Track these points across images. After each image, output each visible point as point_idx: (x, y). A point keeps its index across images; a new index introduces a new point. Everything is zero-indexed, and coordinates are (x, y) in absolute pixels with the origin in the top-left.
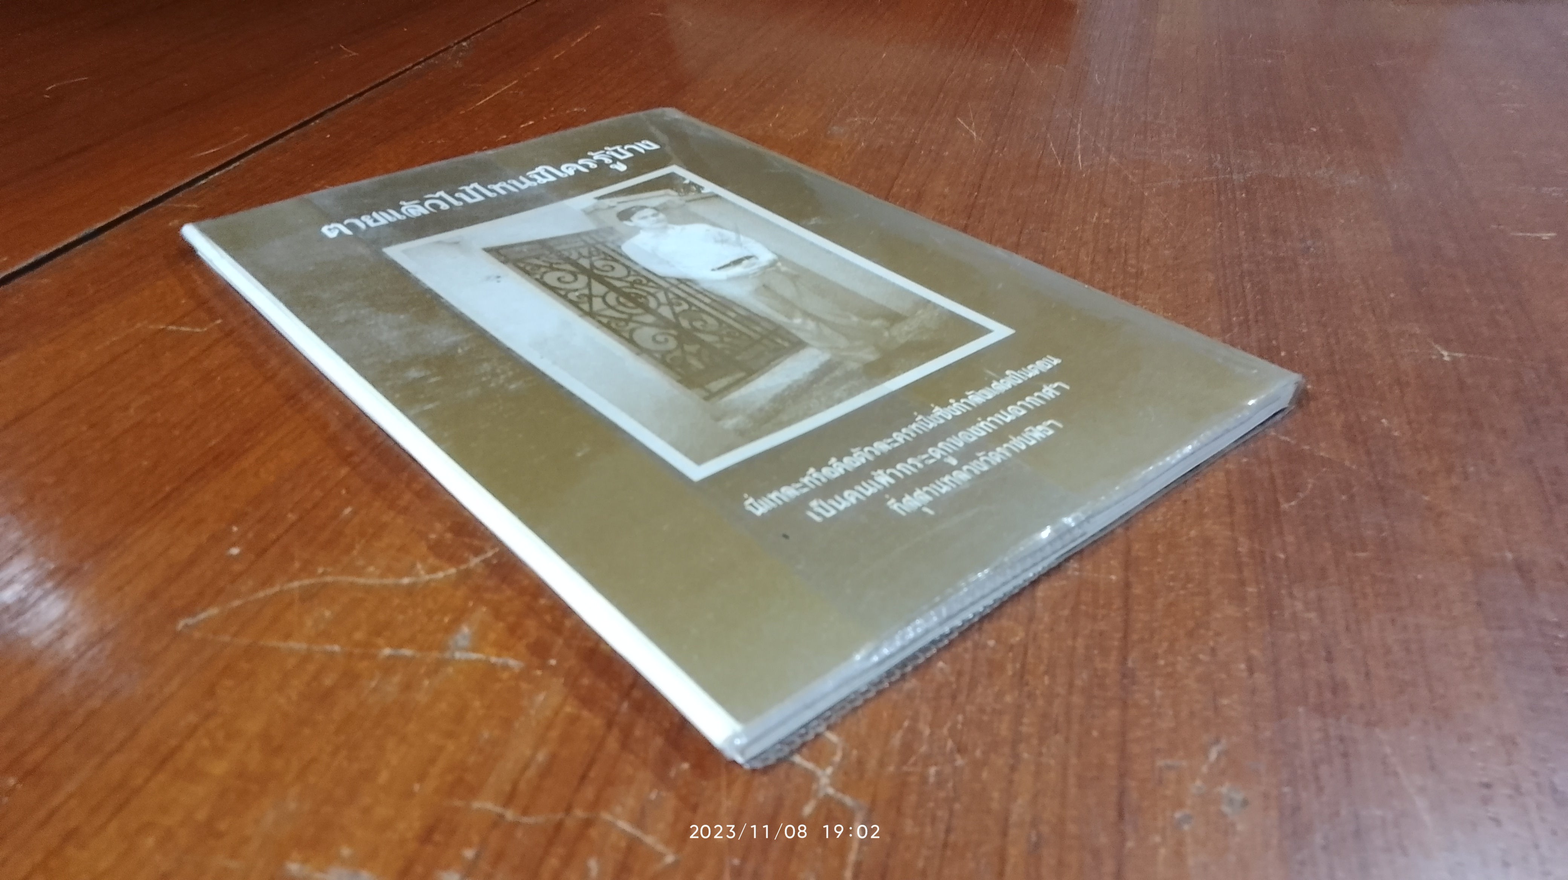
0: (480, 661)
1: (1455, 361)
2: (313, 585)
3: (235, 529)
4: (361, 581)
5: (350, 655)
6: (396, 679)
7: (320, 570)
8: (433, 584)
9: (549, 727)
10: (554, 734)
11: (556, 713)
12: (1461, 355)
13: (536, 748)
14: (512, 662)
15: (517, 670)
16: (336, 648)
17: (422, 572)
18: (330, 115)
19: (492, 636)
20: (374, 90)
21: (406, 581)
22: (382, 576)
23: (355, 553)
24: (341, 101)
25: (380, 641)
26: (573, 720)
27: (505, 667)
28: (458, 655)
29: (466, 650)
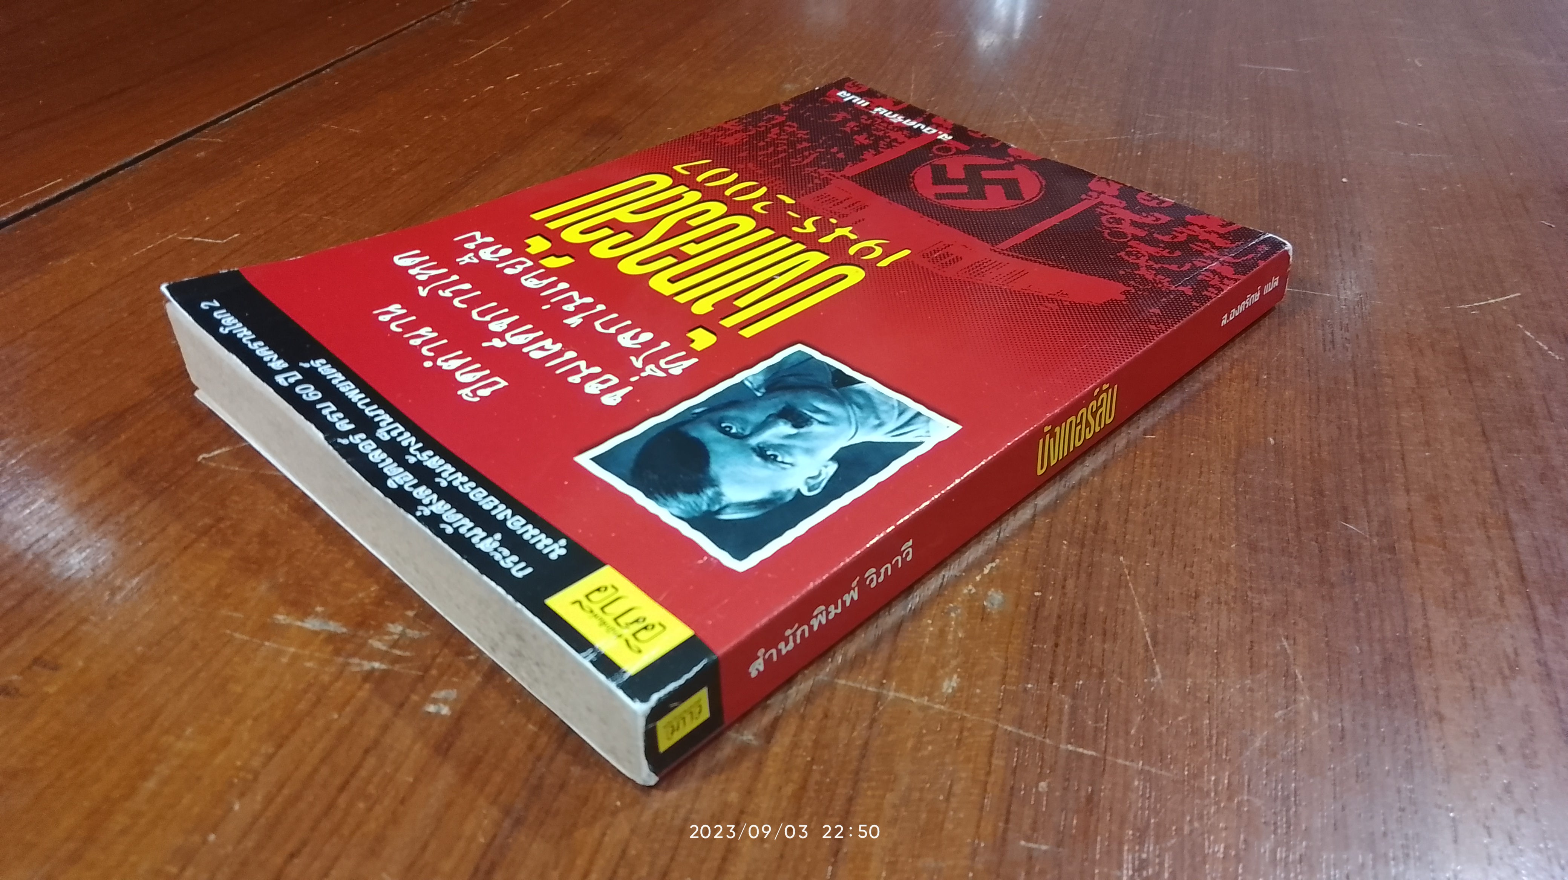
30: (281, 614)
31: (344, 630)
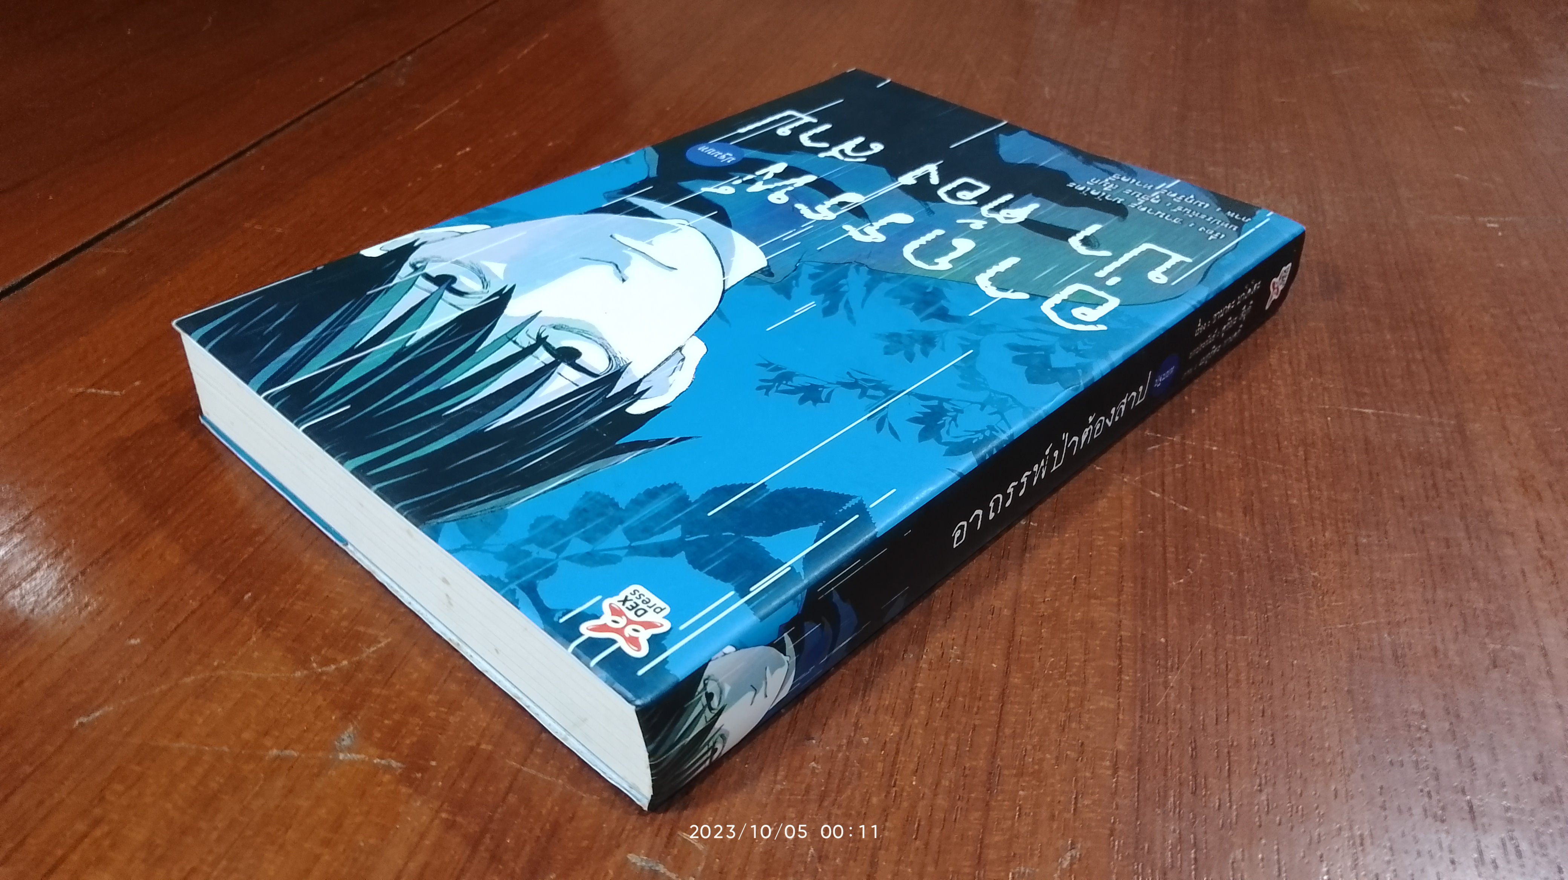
0: (363, 761)
2: (207, 679)
4: (254, 675)
5: (238, 757)
6: (280, 783)
7: (215, 663)
8: (324, 678)
9: (424, 834)
10: (428, 842)
11: (432, 820)
13: (409, 858)
15: (398, 773)
16: (226, 749)
17: (315, 665)
18: (267, 144)
19: (378, 735)
20: (313, 114)
21: (298, 674)
22: (275, 669)
23: (251, 644)
24: (279, 126)
25: (268, 742)
26: (448, 826)
27: (388, 769)
28: (341, 756)
29: (349, 749)
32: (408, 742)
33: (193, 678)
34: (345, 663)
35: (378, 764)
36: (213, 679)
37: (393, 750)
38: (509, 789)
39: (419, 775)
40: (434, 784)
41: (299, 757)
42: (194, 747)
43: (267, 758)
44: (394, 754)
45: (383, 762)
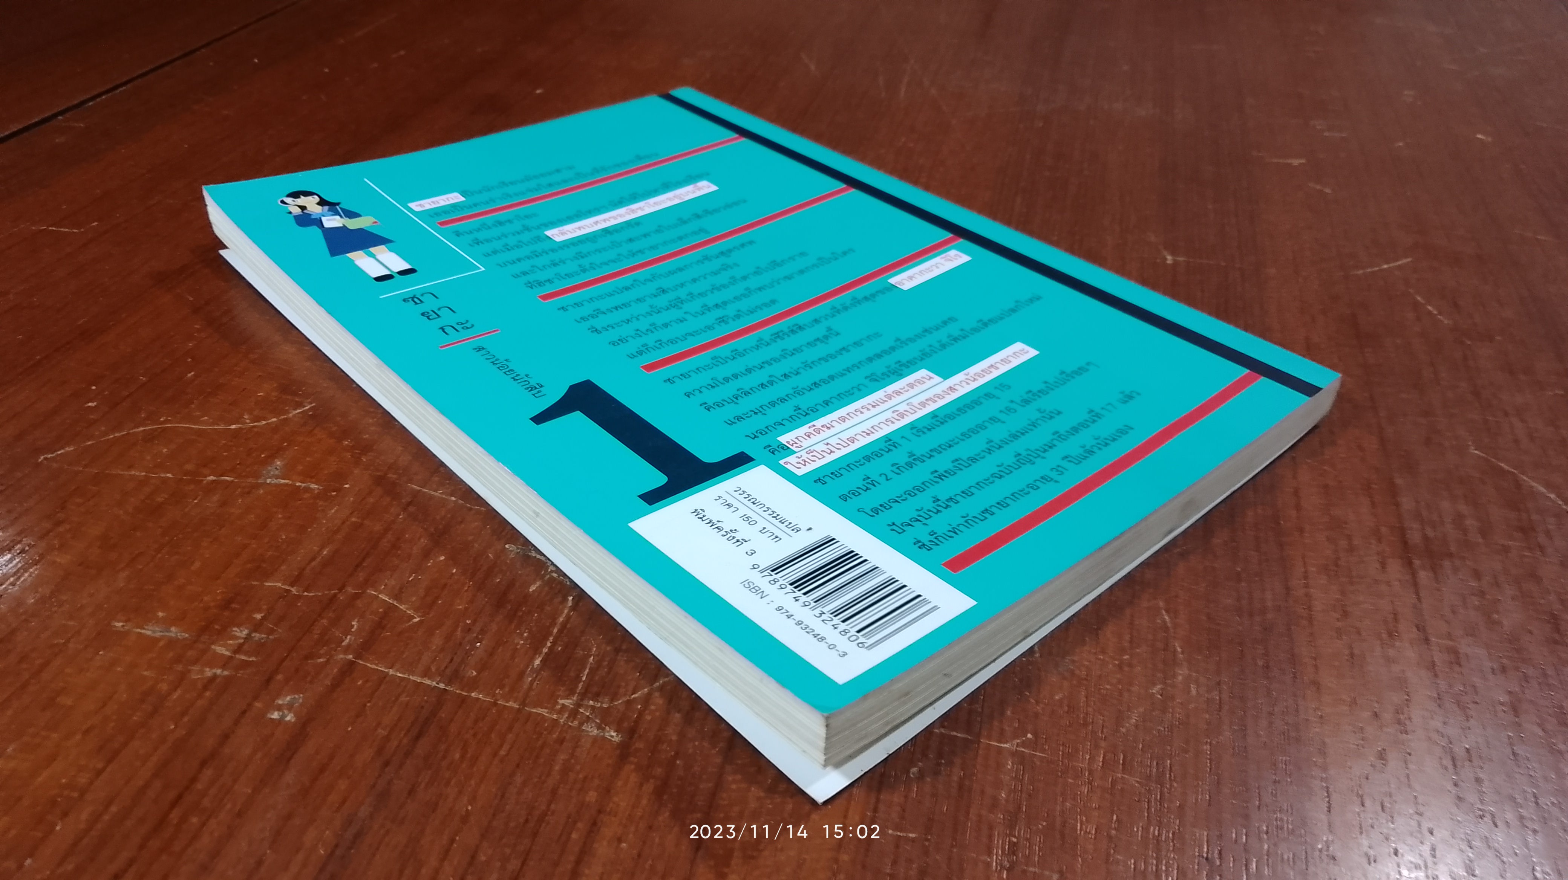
0: (287, 484)
1: (1176, 264)
2: (155, 430)
3: (94, 388)
4: (197, 427)
5: (181, 479)
6: (216, 498)
7: (162, 419)
8: (256, 430)
9: (336, 532)
10: (339, 537)
11: (343, 523)
12: (1181, 259)
13: (322, 548)
14: (313, 486)
15: (316, 492)
16: (169, 475)
17: (248, 421)
19: (301, 468)
21: (233, 427)
22: (213, 424)
23: (193, 406)
25: (206, 471)
26: (358, 526)
27: (307, 490)
28: (268, 481)
29: (277, 477)
30: (119, 622)
31: (187, 635)
32: (326, 472)
33: (142, 429)
34: (274, 419)
35: (300, 486)
36: (159, 430)
37: (312, 477)
38: (409, 504)
39: (335, 493)
40: (347, 499)
41: (232, 481)
42: (144, 474)
43: (205, 482)
44: (314, 480)
45: (303, 485)
